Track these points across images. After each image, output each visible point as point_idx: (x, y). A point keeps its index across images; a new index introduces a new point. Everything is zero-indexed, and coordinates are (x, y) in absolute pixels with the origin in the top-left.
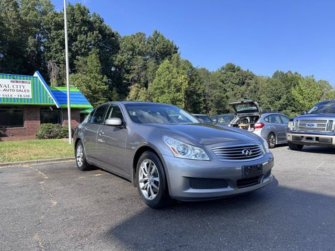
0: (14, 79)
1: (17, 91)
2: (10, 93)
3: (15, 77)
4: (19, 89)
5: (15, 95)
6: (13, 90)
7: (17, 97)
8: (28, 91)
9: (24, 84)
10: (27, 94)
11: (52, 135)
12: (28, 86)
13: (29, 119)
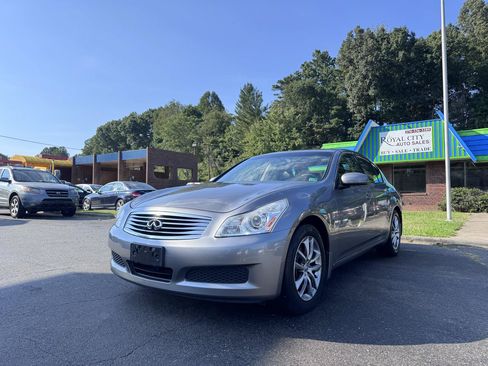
0: (409, 127)
1: (413, 143)
2: (403, 148)
3: (411, 125)
4: (415, 140)
5: (410, 149)
6: (409, 144)
7: (412, 152)
8: (428, 142)
9: (421, 133)
10: (426, 146)
11: (461, 205)
12: (428, 135)
13: (433, 182)
